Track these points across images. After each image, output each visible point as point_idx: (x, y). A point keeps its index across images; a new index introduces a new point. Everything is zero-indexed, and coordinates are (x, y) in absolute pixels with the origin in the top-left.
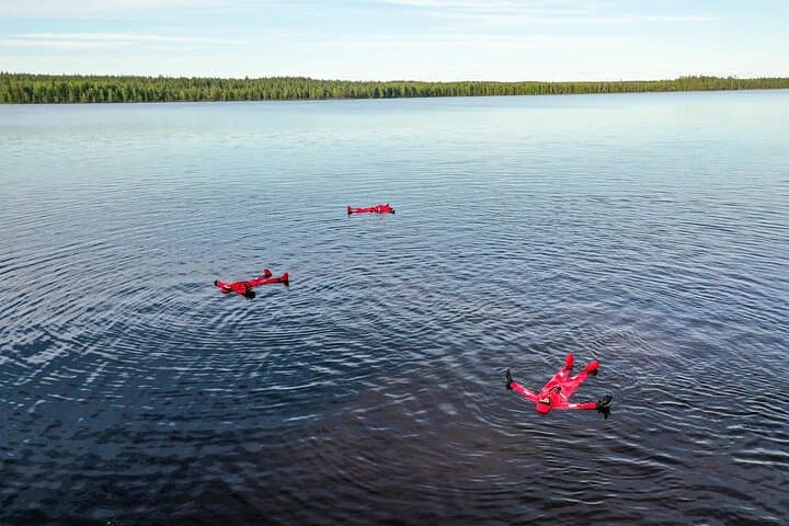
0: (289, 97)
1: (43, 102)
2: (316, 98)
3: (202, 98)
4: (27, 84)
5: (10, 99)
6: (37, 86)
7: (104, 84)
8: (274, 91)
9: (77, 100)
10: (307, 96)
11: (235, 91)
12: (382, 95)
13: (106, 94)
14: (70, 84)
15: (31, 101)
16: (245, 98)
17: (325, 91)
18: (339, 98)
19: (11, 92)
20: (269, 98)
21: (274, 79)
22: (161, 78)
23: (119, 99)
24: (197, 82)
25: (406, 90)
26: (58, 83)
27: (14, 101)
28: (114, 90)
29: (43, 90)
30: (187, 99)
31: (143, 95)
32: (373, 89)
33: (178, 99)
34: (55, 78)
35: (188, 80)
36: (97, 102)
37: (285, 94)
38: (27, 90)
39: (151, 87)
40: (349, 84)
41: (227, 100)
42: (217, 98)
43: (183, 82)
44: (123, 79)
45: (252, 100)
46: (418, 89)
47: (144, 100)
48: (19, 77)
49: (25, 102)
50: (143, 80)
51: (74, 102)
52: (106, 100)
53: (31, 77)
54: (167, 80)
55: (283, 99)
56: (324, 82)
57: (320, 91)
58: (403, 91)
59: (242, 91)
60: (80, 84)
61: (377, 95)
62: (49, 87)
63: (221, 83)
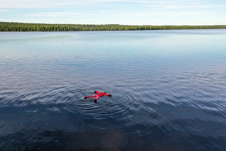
0: (113, 30)
1: (48, 31)
2: (120, 30)
3: (89, 30)
4: (44, 26)
5: (40, 30)
6: (47, 27)
7: (64, 26)
8: (108, 28)
9: (56, 31)
10: (118, 30)
11: (98, 28)
12: (140, 29)
13: (64, 29)
14: (55, 26)
15: (45, 31)
16: (101, 30)
17: (123, 28)
18: (127, 30)
19: (40, 28)
20: (107, 30)
21: (109, 25)
22: (79, 25)
23: (67, 30)
24: (88, 26)
25: (147, 28)
26: (52, 26)
27: (41, 31)
28: (66, 28)
29: (48, 28)
30: (85, 30)
31: (73, 29)
32: (137, 28)
33: (82, 30)
34: (51, 25)
35: (86, 25)
36: (61, 31)
37: (112, 29)
38: (44, 28)
39: (76, 27)
40: (130, 26)
41: (96, 31)
42: (93, 30)
43: (84, 26)
44: (69, 25)
45: (103, 31)
46: (150, 28)
47: (73, 31)
48: (42, 24)
49: (43, 31)
50: (74, 25)
51: (55, 31)
52: (64, 31)
53: (46, 25)
54: (80, 25)
55: (111, 30)
56: (123, 25)
57: (122, 28)
58: (146, 28)
59: (100, 28)
60: (57, 26)
61: (138, 29)
62: (49, 27)
63: (94, 26)
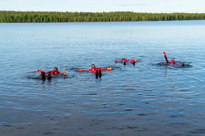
0: (122, 20)
1: (18, 22)
2: (134, 21)
3: (83, 21)
4: (12, 15)
5: (5, 21)
6: (16, 15)
7: (43, 15)
8: (115, 18)
9: (31, 21)
10: (130, 20)
11: (98, 18)
12: (166, 19)
13: (43, 19)
14: (29, 15)
15: (13, 22)
16: (102, 21)
17: (139, 18)
18: (145, 20)
19: (6, 18)
20: (113, 21)
21: (116, 13)
22: (67, 13)
23: (49, 21)
24: (82, 14)
25: (178, 17)
26: (24, 15)
27: (7, 22)
28: (46, 17)
29: (18, 17)
30: (77, 21)
31: (58, 19)
32: (162, 17)
33: (73, 21)
34: (23, 13)
35: (78, 13)
36: (39, 22)
37: (120, 19)
38: (12, 17)
39: (62, 16)
40: (151, 14)
41: (94, 21)
42: (90, 20)
43: (76, 14)
44: (51, 13)
45: (105, 21)
46: (184, 16)
47: (58, 22)
48: (9, 12)
49: (11, 22)
50: (59, 13)
51: (30, 22)
52: (43, 22)
53: (14, 12)
54: (69, 13)
55: (119, 21)
56: (139, 13)
57: (136, 17)
58: (177, 17)
59: (101, 18)
60: (33, 15)
61: (163, 19)
62: (21, 16)
63: (92, 14)
